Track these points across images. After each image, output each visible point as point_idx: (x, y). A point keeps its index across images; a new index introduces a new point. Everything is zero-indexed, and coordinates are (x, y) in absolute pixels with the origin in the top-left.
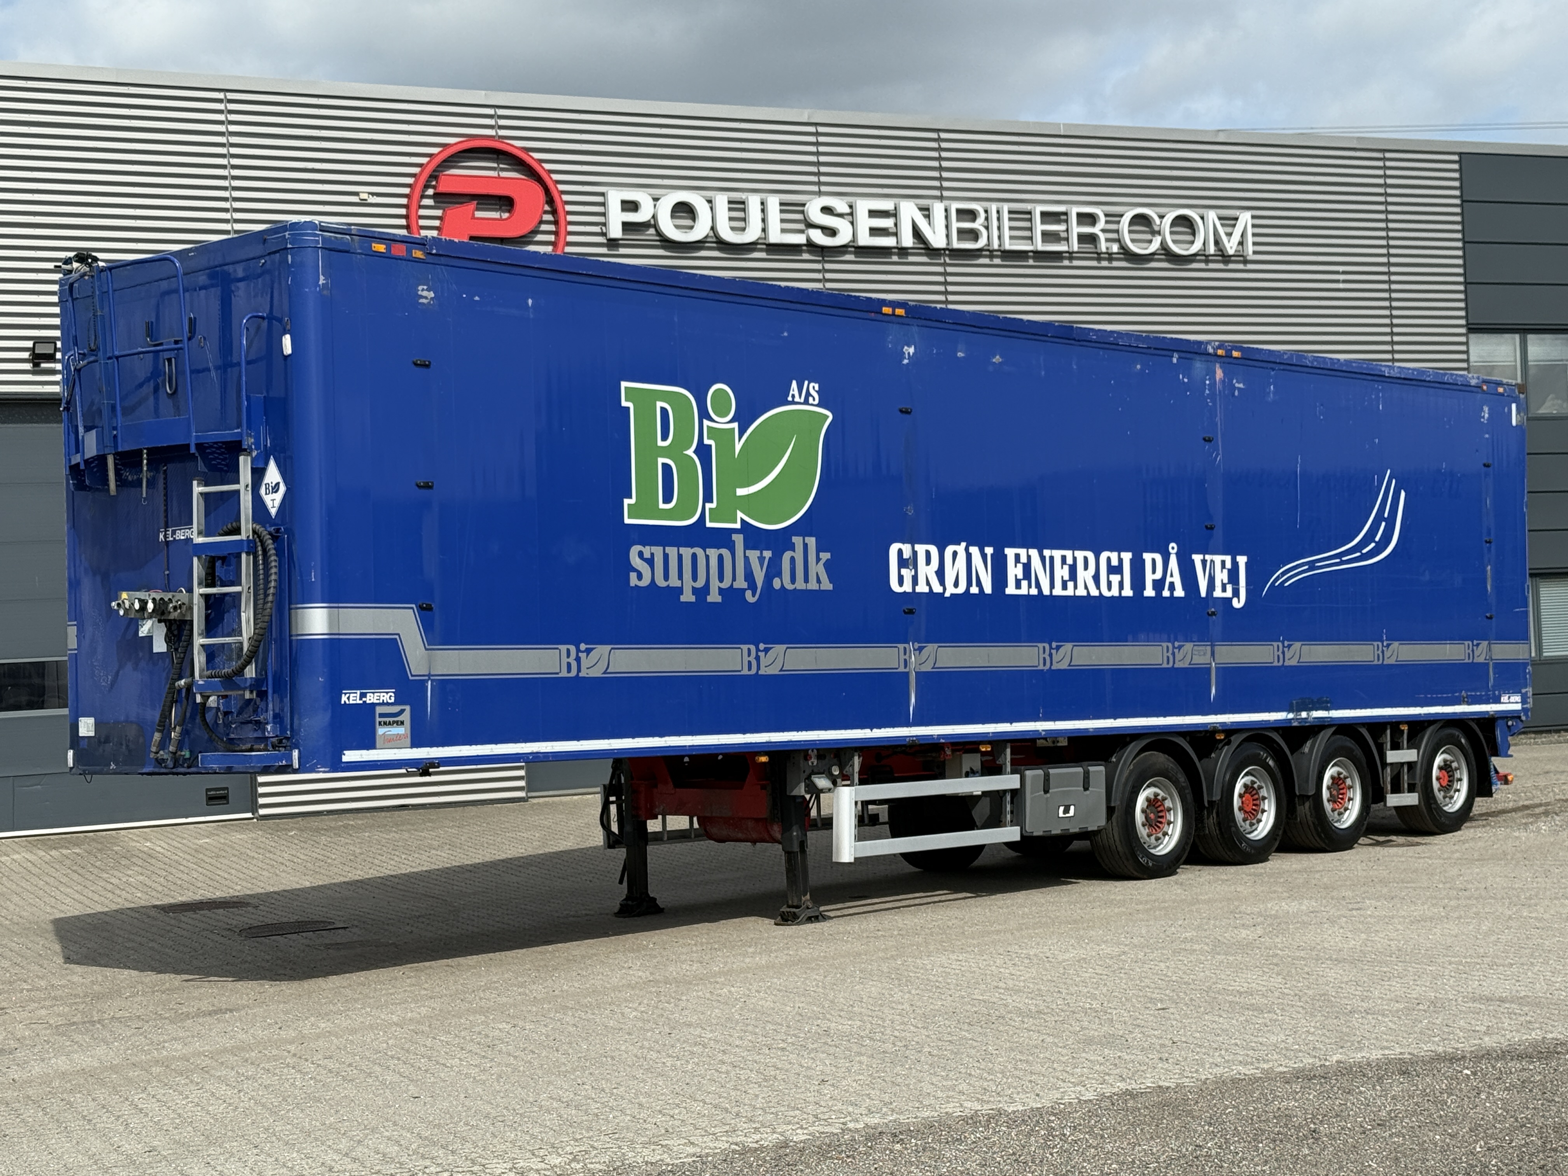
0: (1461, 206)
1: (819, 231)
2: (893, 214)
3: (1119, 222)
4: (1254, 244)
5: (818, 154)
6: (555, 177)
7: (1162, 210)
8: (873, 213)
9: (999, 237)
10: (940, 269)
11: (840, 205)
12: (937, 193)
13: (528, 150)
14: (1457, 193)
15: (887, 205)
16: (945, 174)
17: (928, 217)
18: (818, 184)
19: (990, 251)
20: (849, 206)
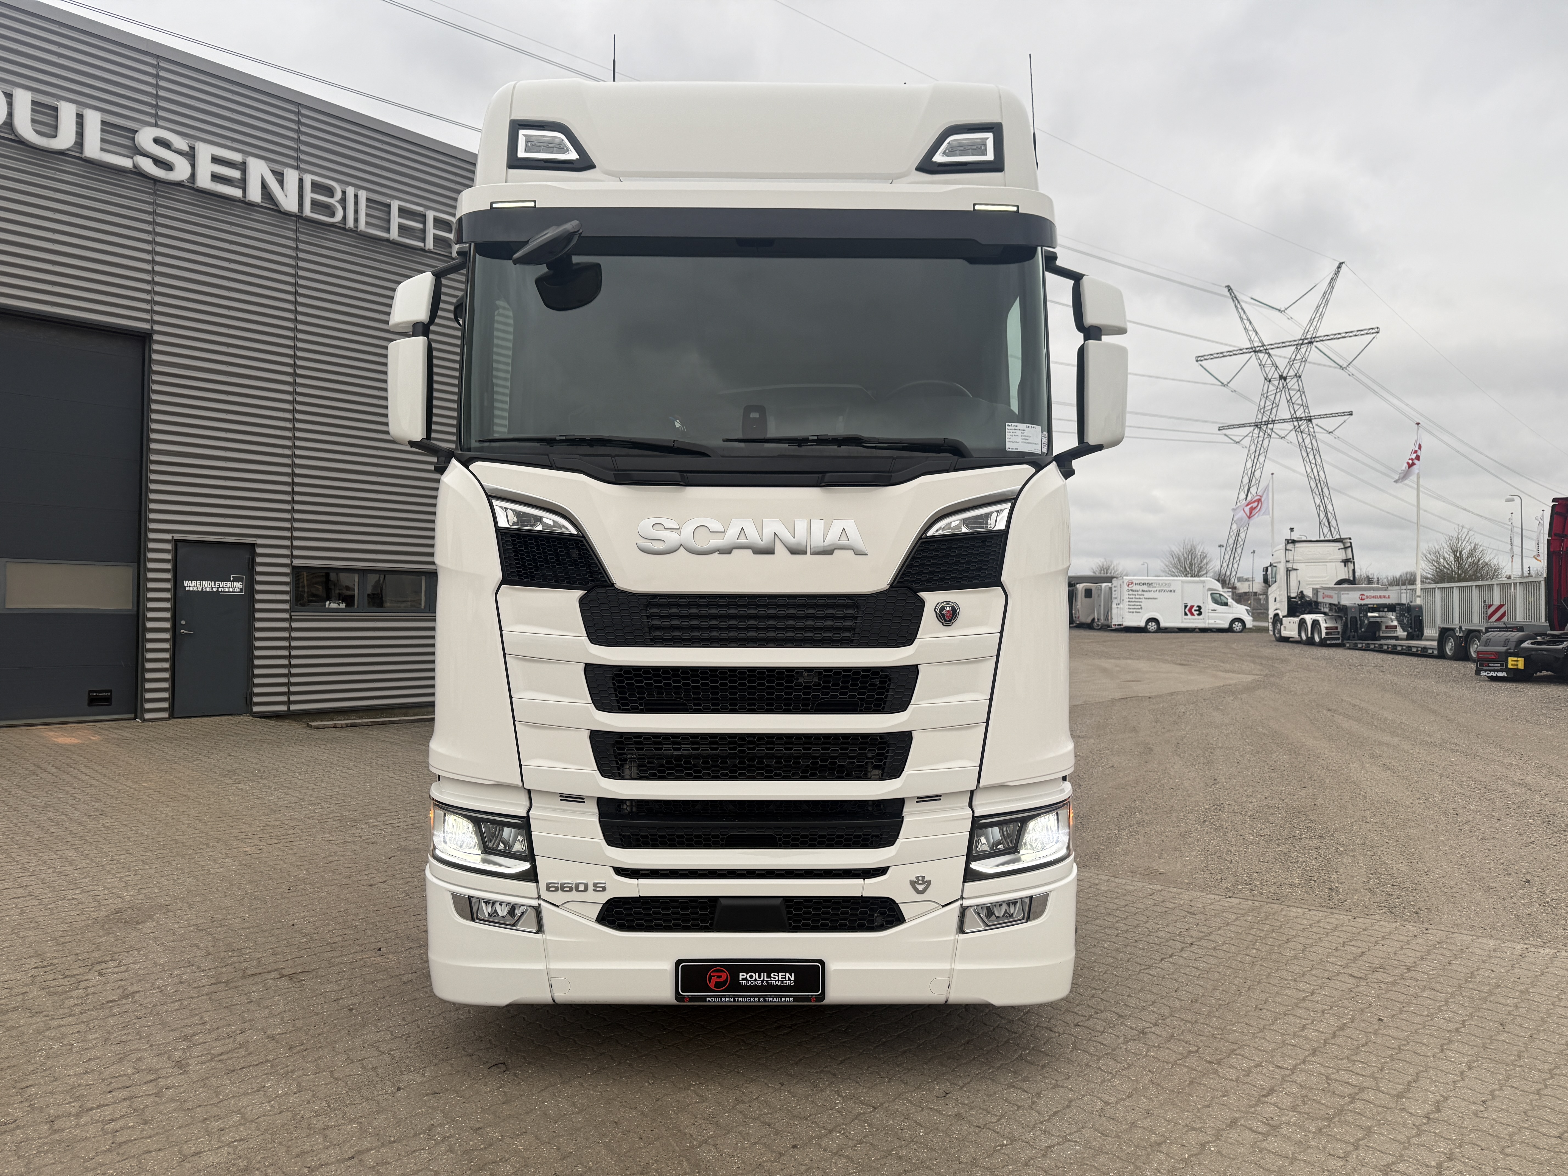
1: (150, 161)
2: (241, 167)
5: (157, 87)
10: (291, 234)
11: (180, 143)
12: (291, 161)
15: (233, 157)
16: (303, 148)
17: (281, 183)
18: (156, 116)
19: (344, 229)
20: (190, 147)
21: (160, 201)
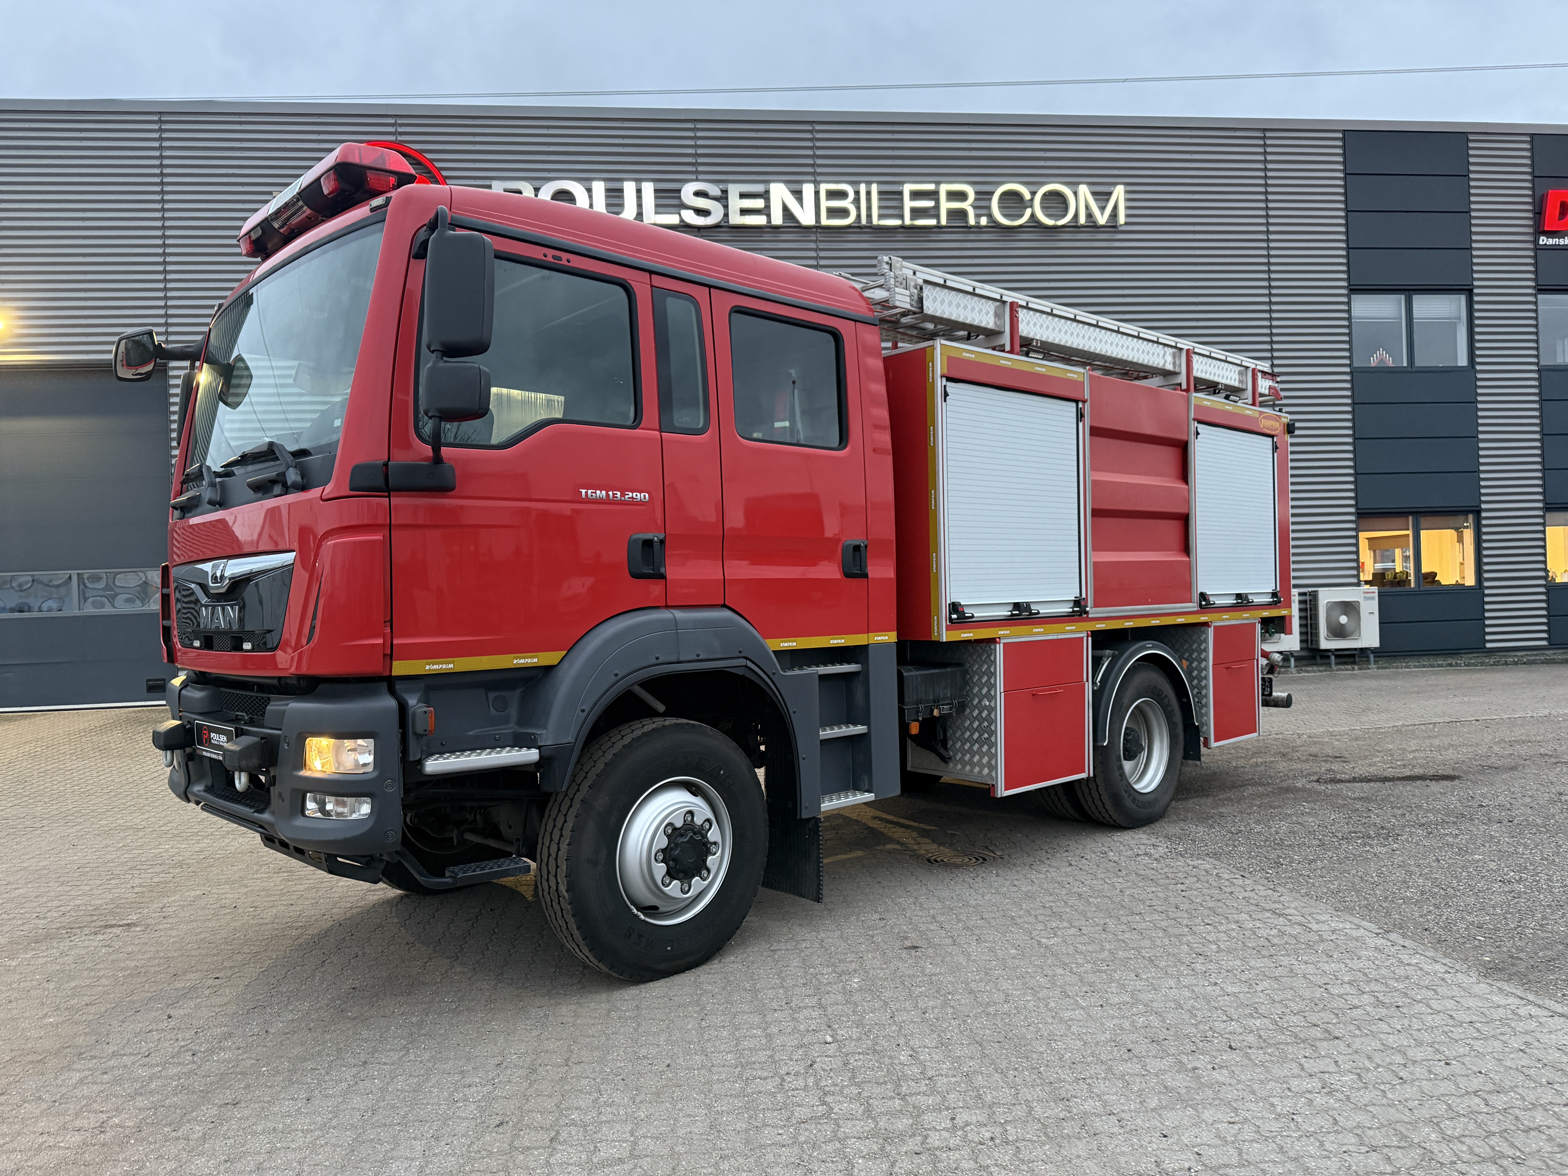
0: (1345, 179)
1: (692, 212)
2: (765, 195)
3: (990, 199)
4: (1129, 216)
5: (696, 146)
7: (1033, 188)
9: (869, 216)
11: (714, 190)
12: (808, 177)
14: (1341, 167)
15: (759, 188)
16: (819, 161)
17: (800, 200)
18: (697, 172)
19: (859, 227)
20: (722, 191)
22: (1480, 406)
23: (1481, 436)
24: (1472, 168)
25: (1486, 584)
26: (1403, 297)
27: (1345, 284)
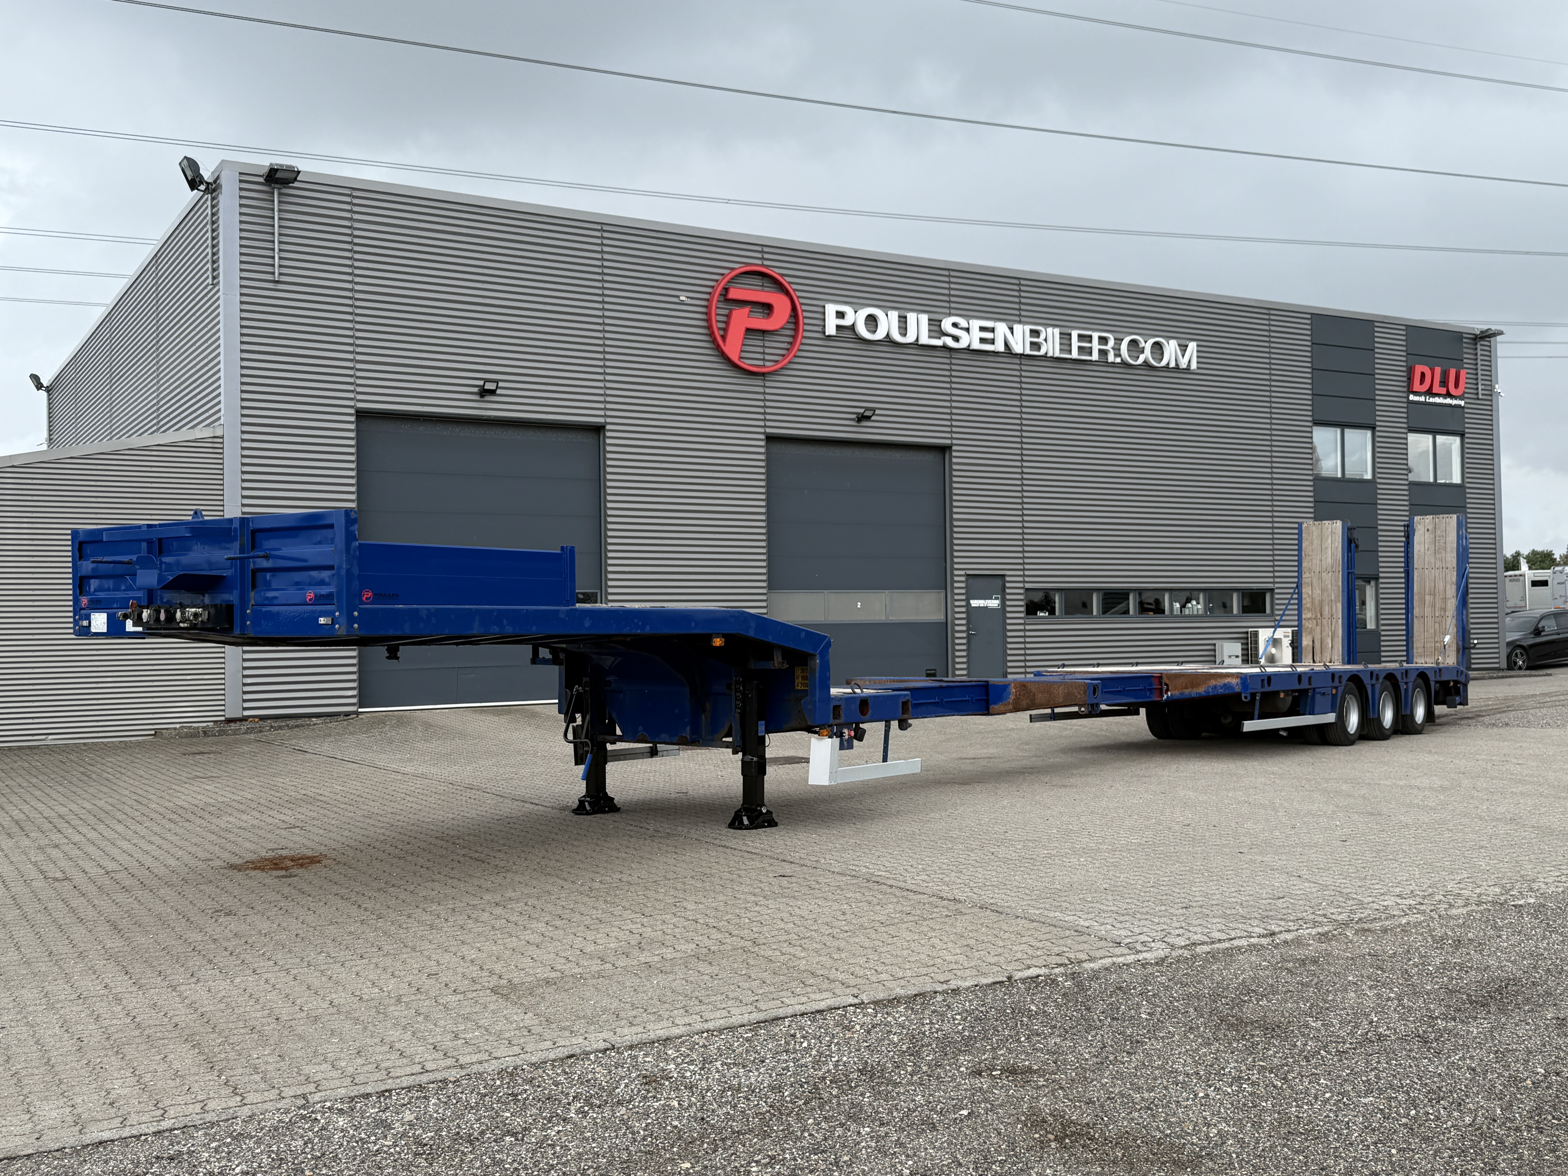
0: (1310, 346)
1: (950, 338)
2: (993, 330)
3: (1122, 344)
4: (1198, 362)
5: (949, 289)
6: (799, 294)
7: (1146, 338)
8: (982, 329)
9: (1053, 349)
10: (1017, 367)
11: (963, 323)
12: (1017, 319)
13: (782, 275)
14: (1309, 338)
15: (989, 324)
16: (1023, 307)
17: (1012, 333)
18: (950, 308)
19: (1047, 357)
20: (968, 324)
21: (954, 361)
22: (1379, 507)
23: (1380, 527)
24: (1376, 345)
25: (1383, 628)
26: (1339, 431)
27: (1310, 419)
